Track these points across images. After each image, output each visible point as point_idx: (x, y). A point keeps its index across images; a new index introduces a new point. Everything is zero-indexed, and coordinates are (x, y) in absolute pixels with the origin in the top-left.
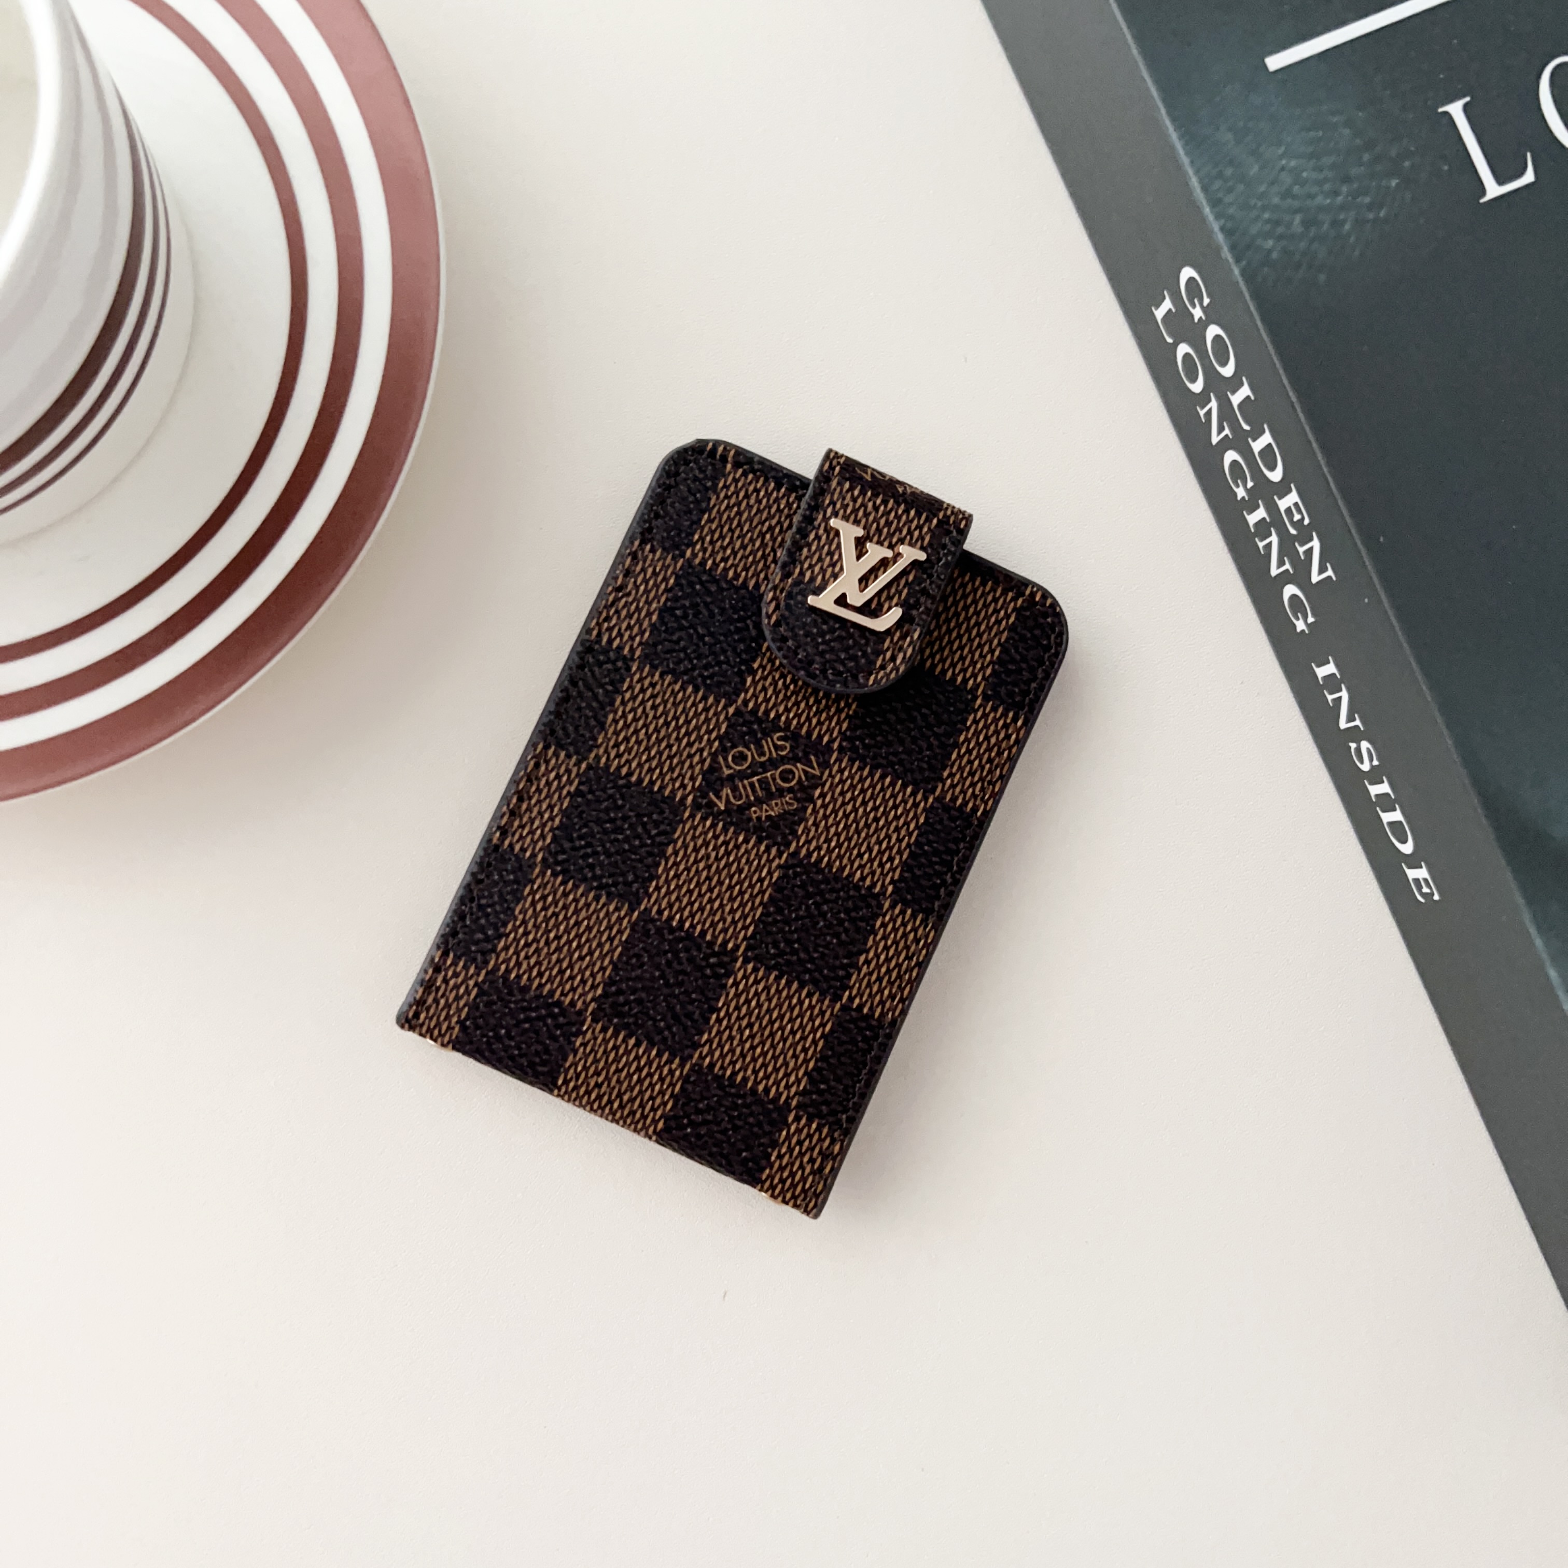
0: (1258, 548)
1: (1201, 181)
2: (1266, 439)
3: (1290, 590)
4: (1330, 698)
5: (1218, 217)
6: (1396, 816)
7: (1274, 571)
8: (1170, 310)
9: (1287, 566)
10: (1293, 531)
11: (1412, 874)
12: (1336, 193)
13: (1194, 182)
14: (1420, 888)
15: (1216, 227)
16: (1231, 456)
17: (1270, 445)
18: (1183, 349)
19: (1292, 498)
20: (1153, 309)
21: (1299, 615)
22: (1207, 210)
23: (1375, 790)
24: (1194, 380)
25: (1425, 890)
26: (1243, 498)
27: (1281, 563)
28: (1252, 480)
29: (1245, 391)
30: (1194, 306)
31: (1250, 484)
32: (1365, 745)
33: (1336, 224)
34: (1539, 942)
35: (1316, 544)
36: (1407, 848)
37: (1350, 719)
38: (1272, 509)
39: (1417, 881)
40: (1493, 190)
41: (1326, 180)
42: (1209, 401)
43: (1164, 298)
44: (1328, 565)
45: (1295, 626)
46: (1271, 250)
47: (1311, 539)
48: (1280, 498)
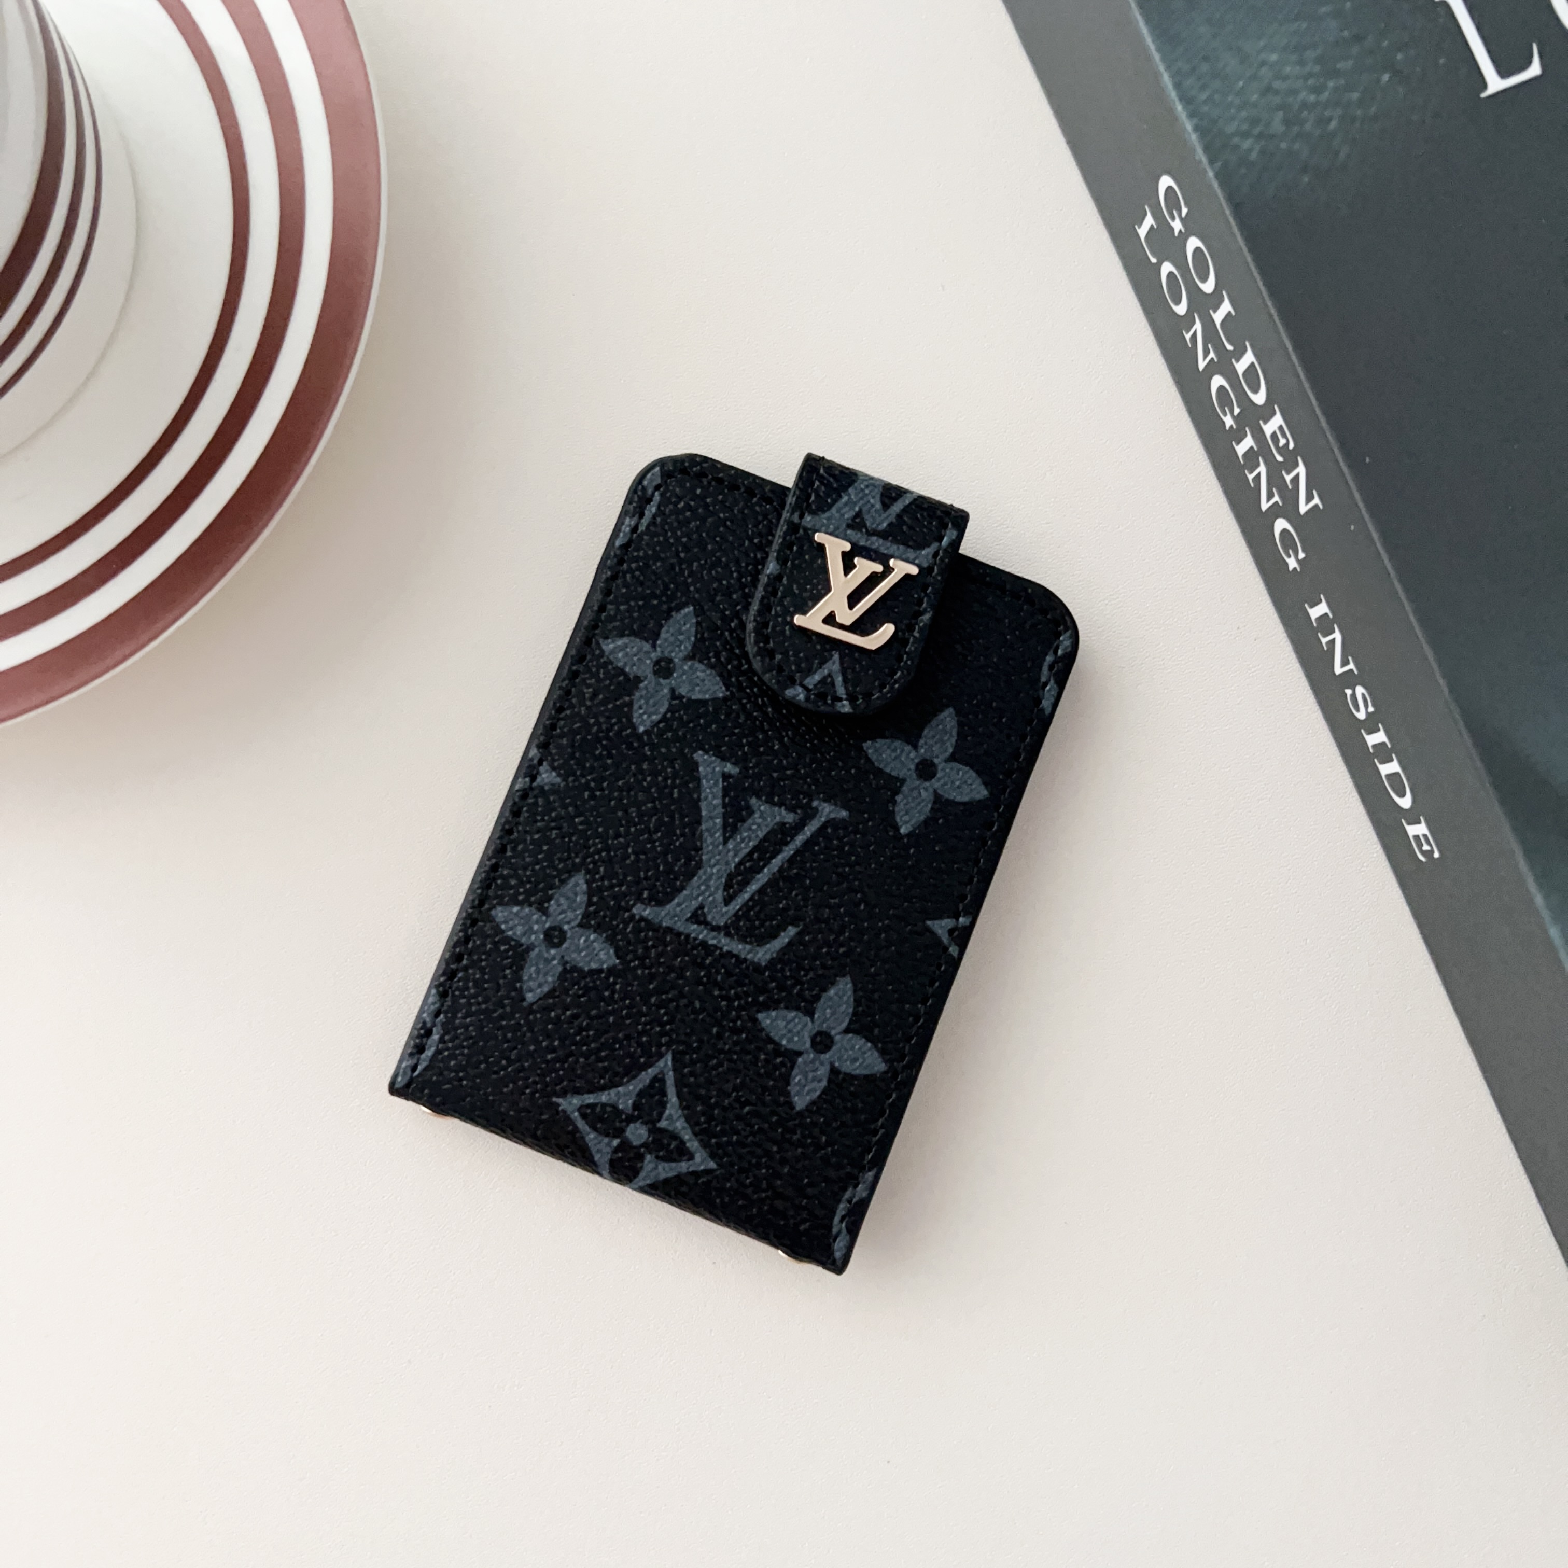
0: (1249, 481)
1: (1172, 77)
2: (1249, 358)
3: (1281, 524)
4: (1324, 640)
5: (1191, 115)
6: (1394, 766)
7: (1265, 506)
8: (1152, 226)
9: (1276, 498)
10: (1280, 459)
11: (1412, 830)
12: (1320, 89)
13: (1166, 78)
14: (1420, 845)
15: (1189, 127)
16: (1218, 381)
17: (1252, 364)
18: (1167, 268)
19: (1277, 420)
20: (1137, 227)
21: (1291, 551)
22: (1179, 108)
23: (1372, 740)
24: (1178, 302)
25: (1426, 847)
26: (1231, 427)
27: (1270, 496)
28: (1239, 406)
29: (1226, 307)
30: (1173, 218)
31: (1237, 411)
32: (1360, 690)
33: (1323, 121)
35: (1301, 470)
36: (1405, 802)
37: (1345, 663)
38: (1259, 435)
39: (1417, 837)
40: (1495, 83)
41: (1310, 75)
42: (1194, 322)
43: (1146, 214)
44: (1315, 492)
45: (1287, 564)
46: (1250, 150)
47: (1297, 465)
48: (1265, 422)
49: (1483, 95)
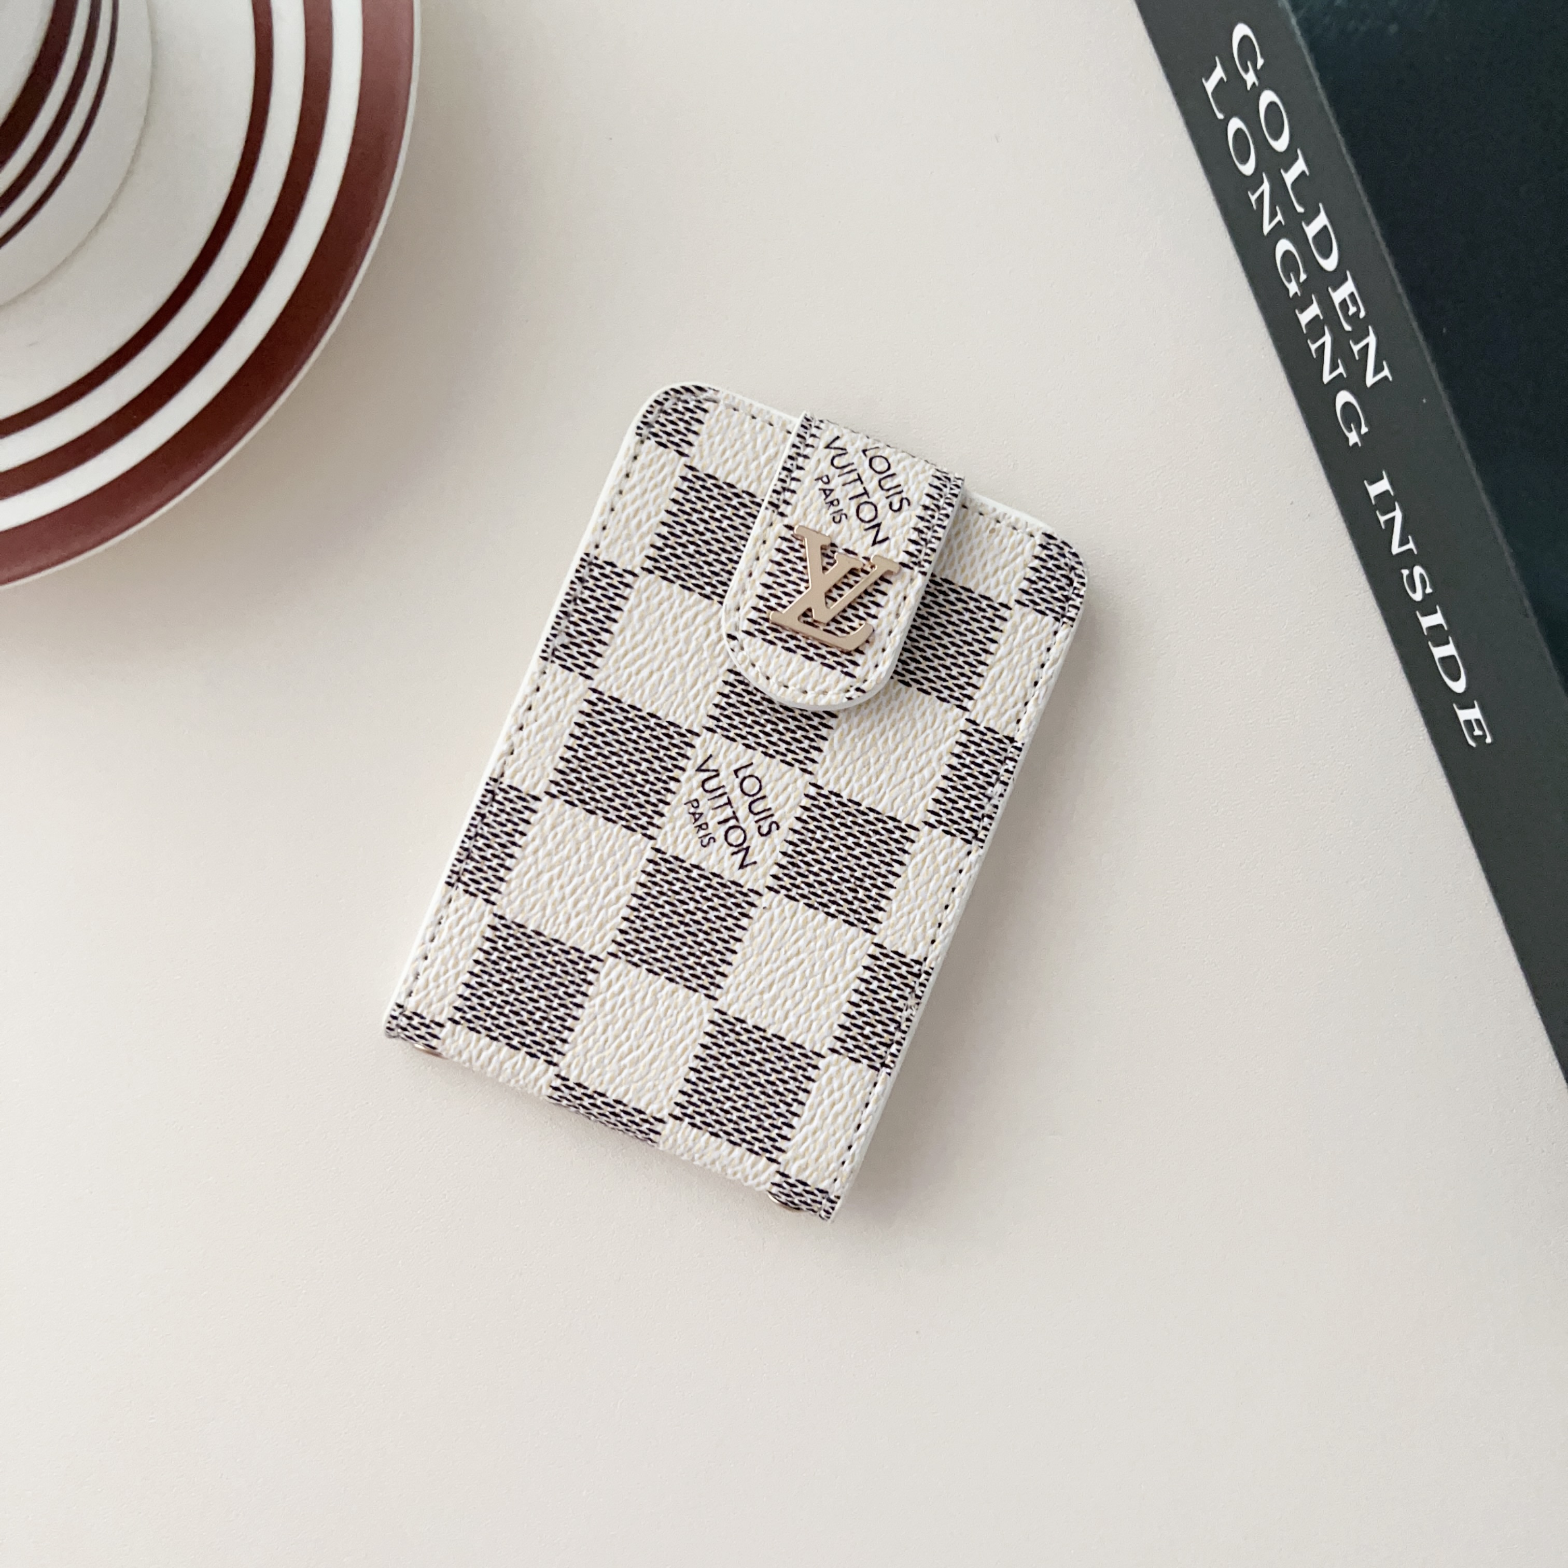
0: (1310, 350)
2: (1322, 220)
3: (1344, 397)
4: (1382, 519)
6: (1449, 650)
7: (1327, 377)
8: (1222, 79)
9: (1341, 370)
10: (1348, 328)
11: (1464, 715)
14: (1471, 730)
16: (1284, 245)
17: (1325, 227)
18: (1235, 124)
19: (1349, 287)
20: (1204, 81)
21: (1352, 426)
23: (1427, 622)
24: (1245, 160)
25: (1477, 732)
26: (1296, 293)
27: (1334, 367)
28: (1306, 272)
29: (1300, 166)
30: (1246, 71)
31: (1303, 277)
32: (1418, 570)
35: (1371, 340)
36: (1459, 686)
37: (1403, 542)
38: (1326, 304)
39: (1468, 723)
42: (1262, 182)
43: (1215, 66)
44: (1385, 363)
45: (1347, 439)
47: (1367, 334)
48: (1335, 289)
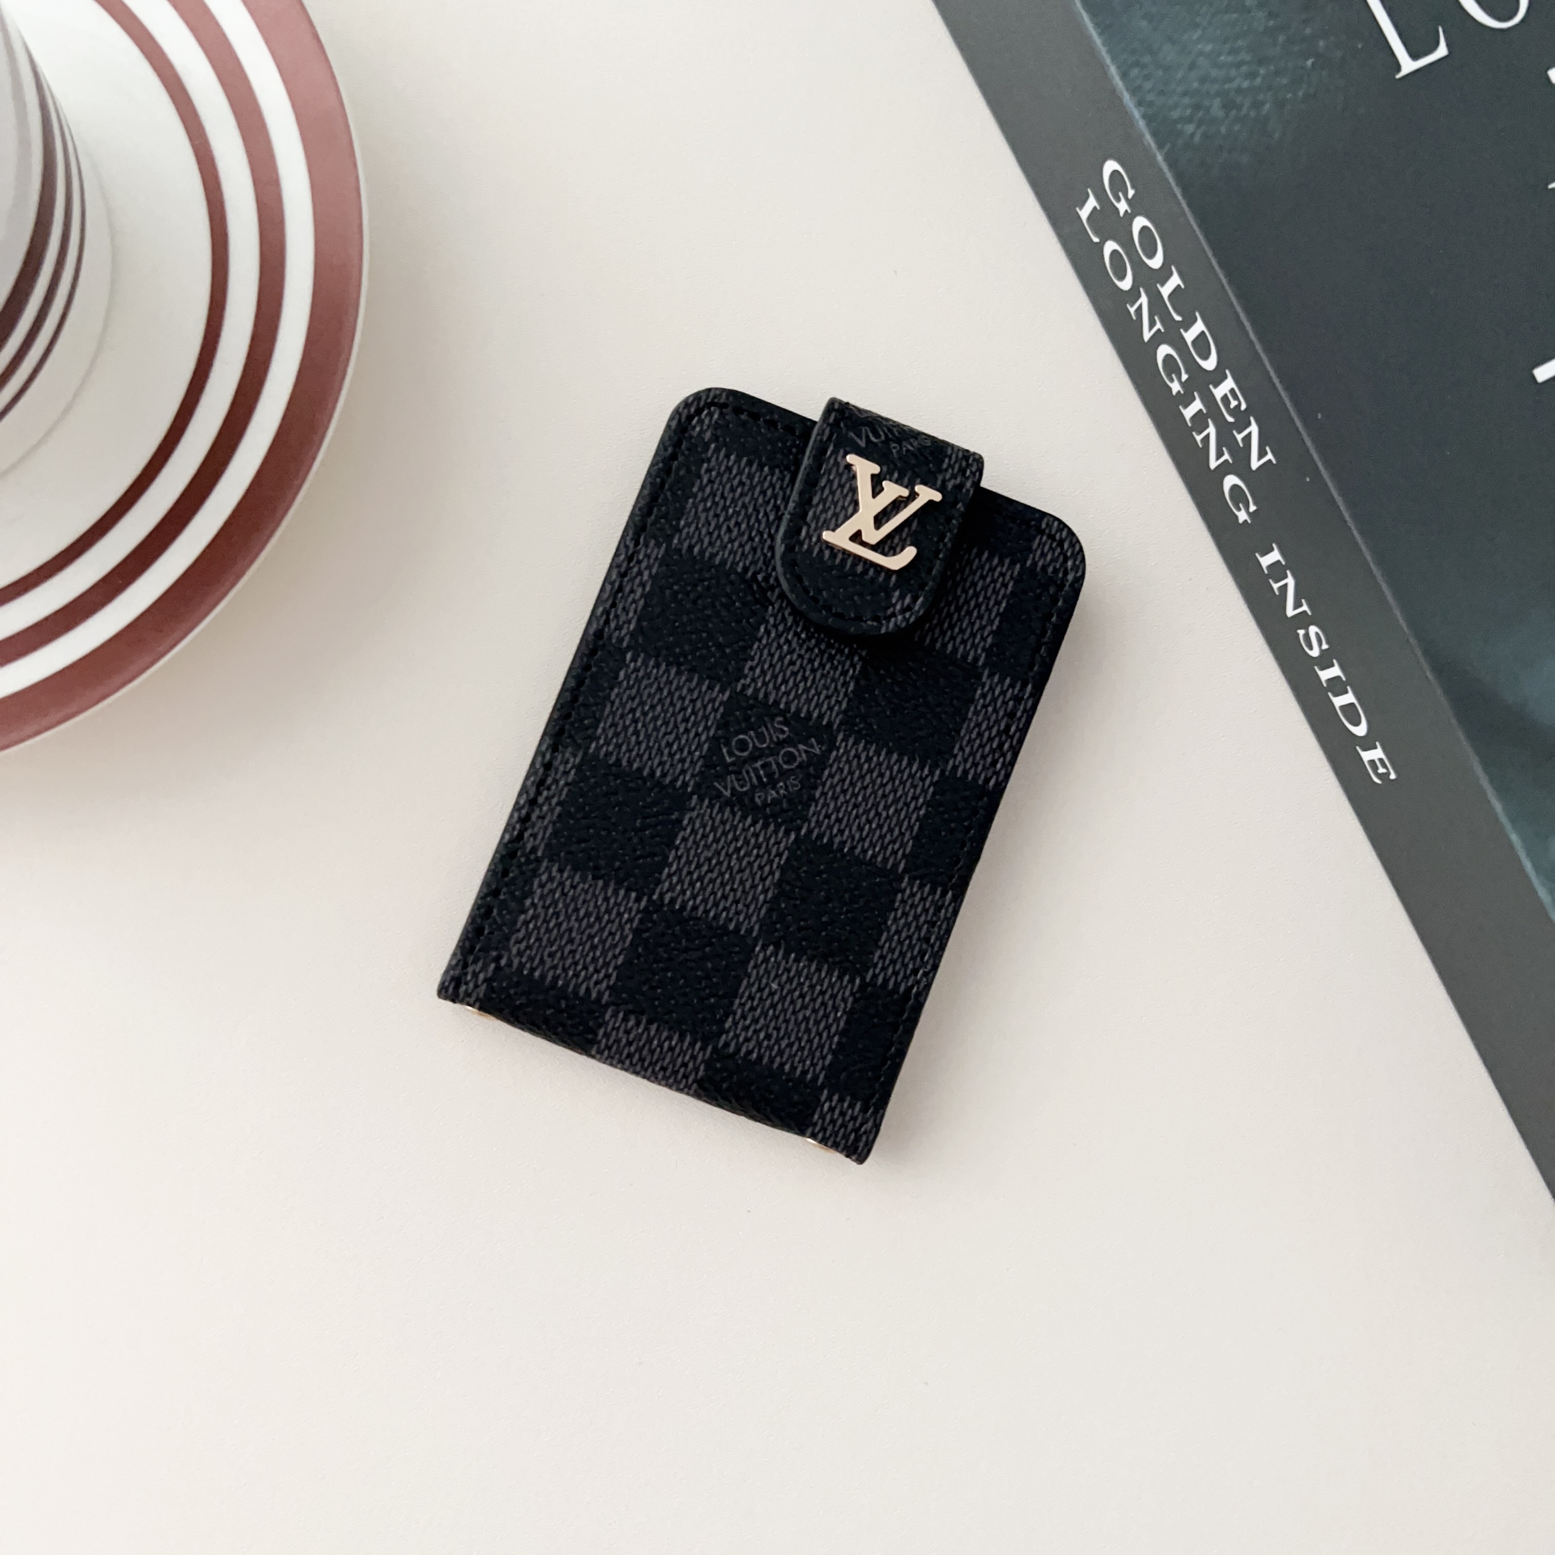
0: (1196, 442)
1: (1119, 69)
2: (1199, 327)
3: (1231, 481)
4: (1276, 586)
5: (1139, 104)
6: (1349, 698)
7: (1213, 464)
8: (1095, 208)
9: (1226, 456)
10: (1230, 419)
11: (1367, 756)
12: (1252, 75)
13: (1113, 70)
14: (1375, 768)
15: (1137, 114)
16: (1164, 350)
17: (1203, 332)
18: (1110, 246)
19: (1229, 384)
20: (1078, 209)
21: (1241, 505)
22: (1127, 98)
23: (1325, 675)
24: (1122, 277)
25: (1381, 770)
26: (1179, 392)
27: (1219, 455)
28: (1187, 372)
29: (1175, 281)
30: (1119, 200)
31: (1184, 377)
32: (1313, 630)
33: (1257, 105)
34: (1498, 806)
35: (1254, 429)
36: (1361, 730)
37: (1297, 605)
38: (1209, 399)
39: (1372, 762)
40: (1408, 65)
41: (1243, 63)
42: (1139, 296)
43: (1088, 197)
44: (1268, 449)
45: (1236, 517)
46: (1193, 135)
47: (1249, 424)
48: (1216, 386)
49: (1398, 76)
